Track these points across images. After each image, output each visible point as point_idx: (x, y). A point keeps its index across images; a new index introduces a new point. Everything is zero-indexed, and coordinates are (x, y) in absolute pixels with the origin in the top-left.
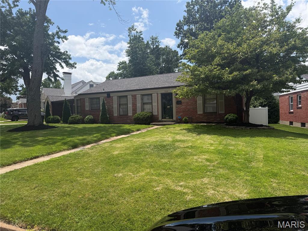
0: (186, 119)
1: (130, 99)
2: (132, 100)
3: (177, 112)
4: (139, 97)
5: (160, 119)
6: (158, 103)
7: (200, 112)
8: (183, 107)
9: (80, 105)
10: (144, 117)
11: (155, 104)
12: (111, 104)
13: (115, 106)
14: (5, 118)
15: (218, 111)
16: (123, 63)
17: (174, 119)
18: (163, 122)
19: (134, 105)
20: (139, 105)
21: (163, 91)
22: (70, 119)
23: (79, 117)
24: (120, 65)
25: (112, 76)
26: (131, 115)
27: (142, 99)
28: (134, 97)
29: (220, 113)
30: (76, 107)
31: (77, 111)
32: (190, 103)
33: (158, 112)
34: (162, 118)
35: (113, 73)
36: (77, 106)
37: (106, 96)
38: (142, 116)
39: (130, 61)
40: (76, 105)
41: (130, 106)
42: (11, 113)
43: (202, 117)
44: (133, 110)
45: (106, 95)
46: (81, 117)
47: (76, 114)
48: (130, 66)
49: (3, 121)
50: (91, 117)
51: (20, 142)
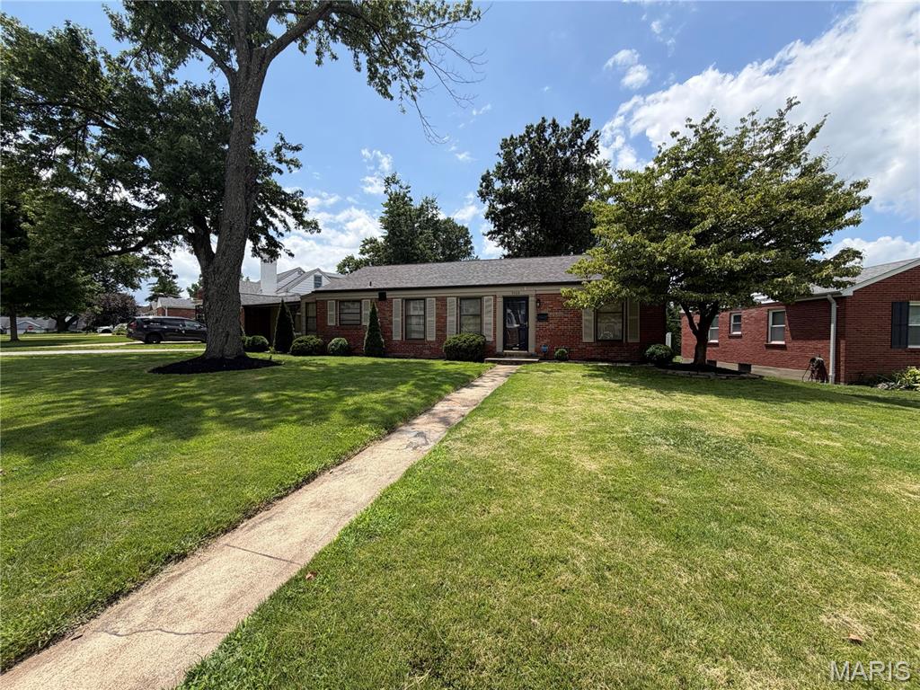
0: (563, 352)
1: (432, 305)
2: (437, 309)
3: (538, 337)
4: (452, 303)
5: (499, 349)
6: (495, 317)
7: (588, 338)
8: (551, 326)
9: (315, 315)
10: (470, 346)
11: (488, 318)
12: (388, 314)
13: (397, 319)
14: (130, 335)
15: (626, 336)
16: (373, 241)
17: (532, 350)
18: (505, 356)
19: (442, 320)
20: (452, 319)
21: (509, 292)
22: (295, 343)
23: (315, 340)
24: (367, 244)
25: (349, 265)
26: (434, 339)
27: (460, 308)
28: (442, 302)
29: (629, 341)
30: (304, 319)
31: (307, 326)
32: (566, 319)
33: (495, 335)
34: (505, 348)
35: (352, 258)
36: (307, 318)
37: (378, 297)
38: (465, 342)
39: (386, 238)
40: (304, 314)
41: (432, 319)
42: (145, 326)
43: (591, 348)
44: (438, 329)
45: (376, 295)
46: (319, 340)
47: (304, 332)
48: (385, 249)
49: (124, 344)
50: (343, 341)
51: (211, 407)
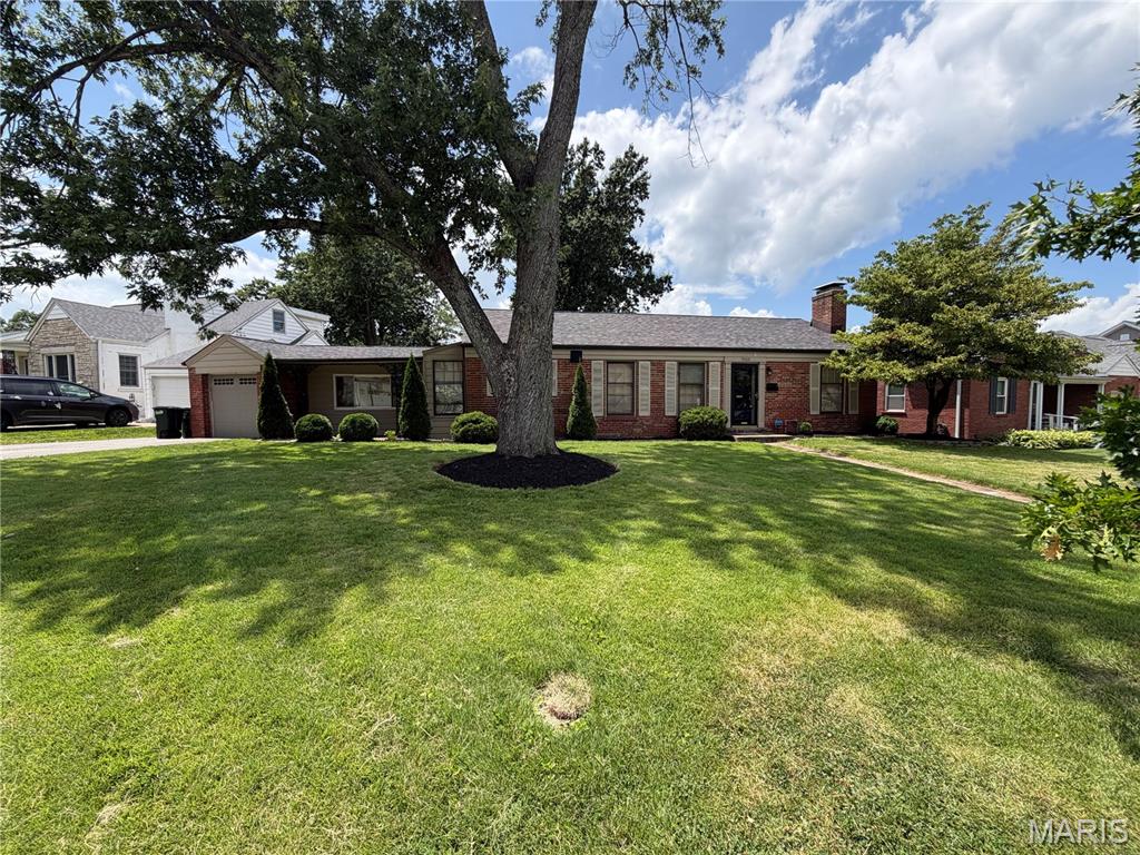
1: (645, 369)
2: (653, 375)
4: (671, 369)
6: (722, 386)
7: (815, 409)
8: (781, 398)
11: (714, 388)
13: (598, 388)
15: (847, 408)
17: (761, 424)
18: (735, 432)
19: (658, 389)
26: (647, 414)
27: (682, 375)
28: (659, 367)
29: (850, 412)
32: (794, 390)
34: (732, 423)
37: (569, 357)
41: (645, 389)
43: (816, 420)
44: (654, 401)
45: (567, 355)
